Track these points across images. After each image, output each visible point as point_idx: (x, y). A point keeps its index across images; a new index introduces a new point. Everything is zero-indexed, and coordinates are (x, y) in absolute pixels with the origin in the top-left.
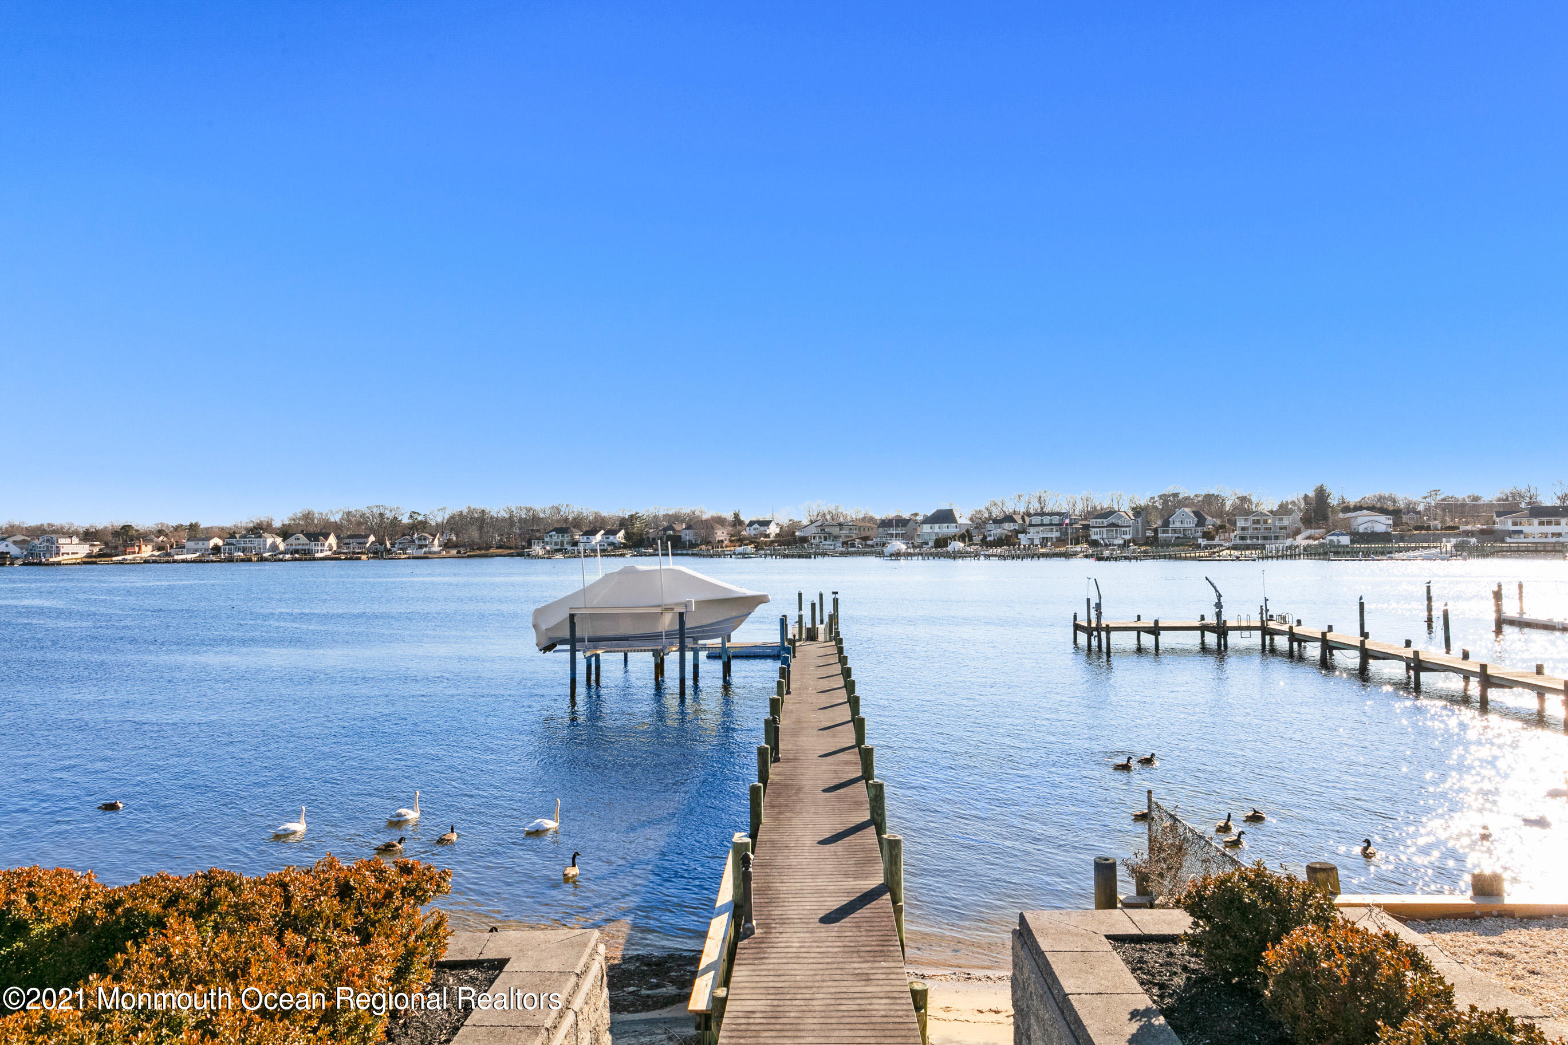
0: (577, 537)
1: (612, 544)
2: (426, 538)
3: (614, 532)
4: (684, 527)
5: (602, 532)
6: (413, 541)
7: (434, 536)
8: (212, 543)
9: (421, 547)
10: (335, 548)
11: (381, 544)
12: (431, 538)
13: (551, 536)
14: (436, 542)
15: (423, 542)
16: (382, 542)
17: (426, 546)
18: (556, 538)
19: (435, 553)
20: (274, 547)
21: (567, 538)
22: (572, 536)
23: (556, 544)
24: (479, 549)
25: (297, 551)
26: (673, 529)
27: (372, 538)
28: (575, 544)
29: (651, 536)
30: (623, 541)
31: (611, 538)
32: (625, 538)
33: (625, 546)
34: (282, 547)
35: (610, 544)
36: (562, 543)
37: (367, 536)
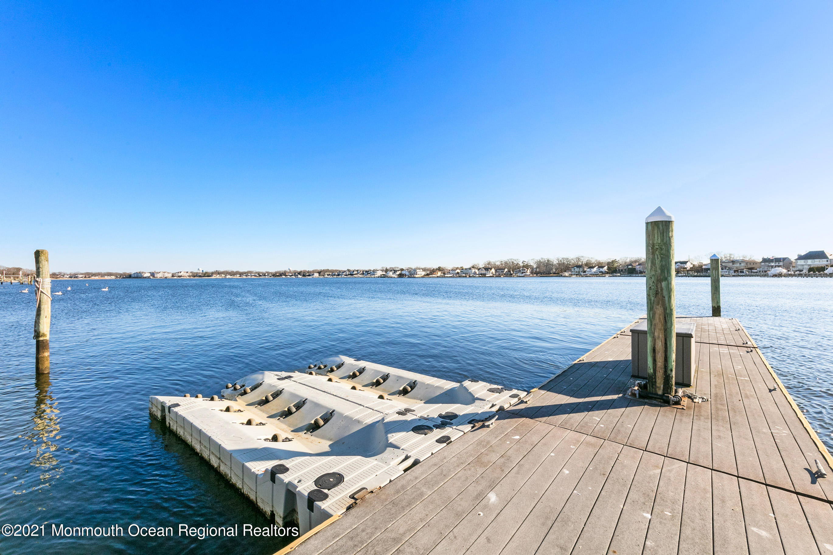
0: (586, 269)
1: (601, 272)
2: (524, 270)
3: (603, 267)
4: (637, 264)
5: (597, 267)
6: (520, 271)
7: (528, 269)
8: (457, 271)
9: (523, 273)
10: (494, 273)
11: (509, 272)
12: (527, 270)
13: (574, 269)
14: (529, 271)
15: (524, 271)
16: (509, 271)
17: (525, 273)
18: (577, 270)
19: (528, 275)
20: (475, 273)
21: (581, 269)
22: (583, 269)
23: (577, 272)
24: (546, 274)
25: (481, 274)
26: (632, 266)
27: (506, 270)
28: (585, 272)
29: (620, 269)
30: (607, 271)
31: (601, 269)
32: (608, 269)
33: (607, 273)
34: (477, 273)
35: (600, 272)
36: (579, 272)
37: (504, 269)
